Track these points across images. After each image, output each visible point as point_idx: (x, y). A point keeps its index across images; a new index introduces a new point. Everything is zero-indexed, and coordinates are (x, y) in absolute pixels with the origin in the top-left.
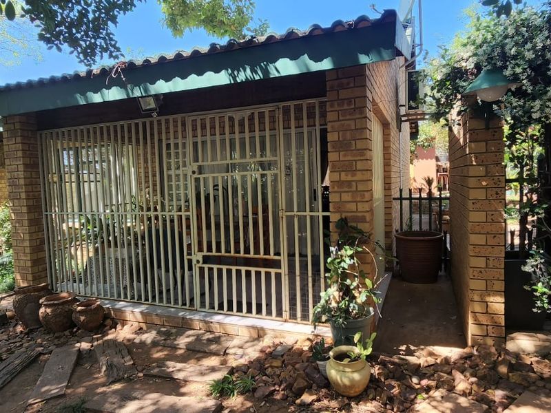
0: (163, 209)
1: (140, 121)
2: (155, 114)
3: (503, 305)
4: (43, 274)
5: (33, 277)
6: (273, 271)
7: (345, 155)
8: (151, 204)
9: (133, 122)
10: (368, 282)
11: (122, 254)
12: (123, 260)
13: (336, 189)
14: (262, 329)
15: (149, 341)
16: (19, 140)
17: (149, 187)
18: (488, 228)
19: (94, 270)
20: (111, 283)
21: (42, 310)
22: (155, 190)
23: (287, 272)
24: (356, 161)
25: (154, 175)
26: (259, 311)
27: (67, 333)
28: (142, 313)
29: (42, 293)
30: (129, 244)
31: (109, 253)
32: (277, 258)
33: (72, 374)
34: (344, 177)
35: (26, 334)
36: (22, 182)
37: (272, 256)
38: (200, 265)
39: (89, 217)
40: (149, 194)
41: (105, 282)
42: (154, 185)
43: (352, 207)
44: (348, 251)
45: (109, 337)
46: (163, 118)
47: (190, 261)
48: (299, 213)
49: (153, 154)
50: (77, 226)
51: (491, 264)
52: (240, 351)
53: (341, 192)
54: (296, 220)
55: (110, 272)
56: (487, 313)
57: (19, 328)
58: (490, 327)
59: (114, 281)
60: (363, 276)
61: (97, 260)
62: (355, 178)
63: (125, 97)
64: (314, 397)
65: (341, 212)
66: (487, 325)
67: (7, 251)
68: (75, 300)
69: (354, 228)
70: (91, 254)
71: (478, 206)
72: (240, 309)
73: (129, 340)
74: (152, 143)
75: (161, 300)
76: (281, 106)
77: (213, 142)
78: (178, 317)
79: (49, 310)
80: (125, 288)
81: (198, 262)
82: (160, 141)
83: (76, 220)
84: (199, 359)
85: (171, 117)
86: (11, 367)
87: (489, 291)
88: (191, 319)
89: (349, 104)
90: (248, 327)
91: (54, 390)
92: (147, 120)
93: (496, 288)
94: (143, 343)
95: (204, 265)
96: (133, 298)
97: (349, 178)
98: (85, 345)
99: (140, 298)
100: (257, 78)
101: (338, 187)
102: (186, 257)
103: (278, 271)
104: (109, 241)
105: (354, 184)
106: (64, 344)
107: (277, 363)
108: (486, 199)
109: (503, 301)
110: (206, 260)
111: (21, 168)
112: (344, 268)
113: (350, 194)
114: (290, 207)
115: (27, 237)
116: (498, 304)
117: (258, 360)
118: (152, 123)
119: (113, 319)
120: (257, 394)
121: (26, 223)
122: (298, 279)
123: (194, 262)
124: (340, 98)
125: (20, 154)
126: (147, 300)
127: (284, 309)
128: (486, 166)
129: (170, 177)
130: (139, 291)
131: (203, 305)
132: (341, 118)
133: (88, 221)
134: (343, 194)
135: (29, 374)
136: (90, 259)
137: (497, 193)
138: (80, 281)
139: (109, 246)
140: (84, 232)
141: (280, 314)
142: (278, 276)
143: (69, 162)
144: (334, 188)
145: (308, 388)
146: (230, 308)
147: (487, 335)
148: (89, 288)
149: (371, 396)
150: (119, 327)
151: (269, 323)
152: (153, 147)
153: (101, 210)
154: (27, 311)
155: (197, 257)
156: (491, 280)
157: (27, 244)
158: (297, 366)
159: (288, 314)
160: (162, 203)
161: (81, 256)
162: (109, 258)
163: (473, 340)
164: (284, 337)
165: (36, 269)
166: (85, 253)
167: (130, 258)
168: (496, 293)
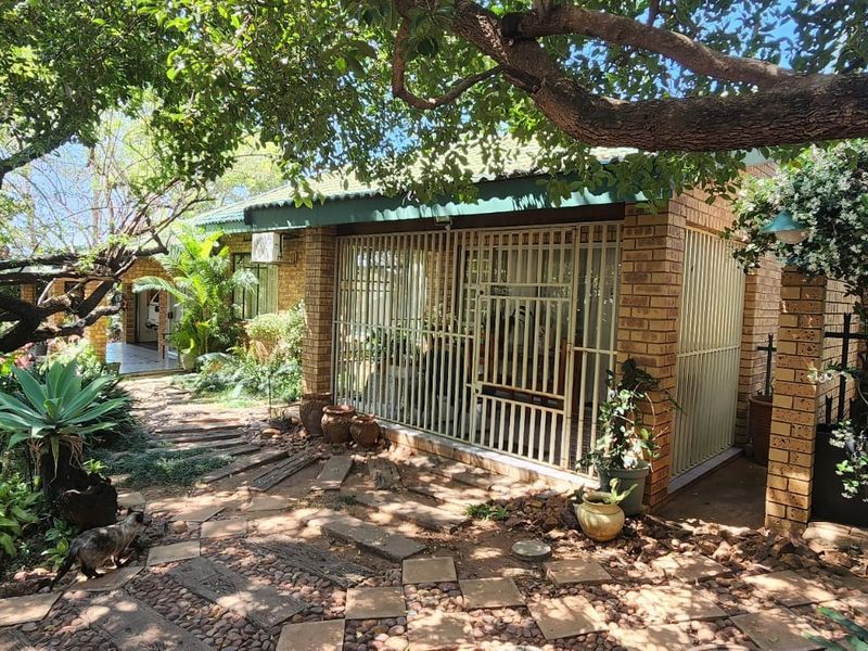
0: (455, 331)
1: (434, 233)
2: (448, 227)
3: (807, 485)
4: (326, 384)
5: (318, 386)
6: (555, 412)
7: (638, 289)
8: (443, 321)
9: (426, 234)
10: (645, 433)
11: (402, 374)
12: (403, 380)
13: (626, 326)
14: (536, 474)
15: (418, 465)
16: (320, 245)
17: (442, 302)
18: (796, 389)
19: (374, 386)
20: (389, 403)
21: (325, 418)
22: (448, 306)
23: (569, 416)
24: (650, 296)
25: (450, 288)
26: (536, 456)
27: (344, 445)
28: (415, 437)
29: (324, 402)
30: (411, 365)
31: (390, 370)
32: (559, 397)
33: (347, 476)
34: (635, 314)
35: (308, 439)
36: (318, 288)
37: (555, 395)
38: (479, 395)
39: (375, 330)
40: (442, 310)
41: (383, 402)
42: (449, 300)
43: (642, 347)
44: (625, 395)
45: (381, 455)
46: (456, 232)
47: (469, 389)
48: (589, 350)
49: (451, 262)
50: (363, 339)
51: (796, 432)
52: (505, 490)
53: (631, 330)
54: (584, 357)
55: (389, 391)
56: (787, 490)
57: (302, 434)
58: (789, 509)
59: (392, 401)
60: (639, 425)
61: (378, 376)
62: (646, 316)
63: (417, 216)
64: (562, 534)
65: (629, 353)
66: (786, 506)
67: (290, 360)
68: (354, 413)
69: (641, 372)
70: (373, 370)
71: (785, 361)
72: (515, 450)
73: (400, 461)
74: (451, 249)
75: (436, 429)
76: (579, 227)
77: (525, 252)
78: (450, 448)
79: (331, 419)
80: (402, 411)
81: (477, 391)
82: (459, 247)
83: (363, 333)
84: (464, 489)
85: (464, 231)
86: (297, 462)
87: (790, 464)
88: (462, 452)
89: (648, 232)
90: (519, 469)
91: (333, 483)
92: (441, 233)
93: (799, 462)
94: (411, 466)
95: (483, 396)
96: (408, 422)
97: (641, 316)
98: (358, 457)
99: (415, 424)
100: (539, 206)
101: (628, 324)
102: (465, 385)
103: (560, 412)
104: (392, 359)
105: (646, 322)
106: (340, 454)
107: (539, 504)
108: (796, 355)
109: (808, 479)
110: (487, 390)
111: (319, 273)
112: (619, 413)
113: (641, 333)
114: (579, 342)
115: (317, 344)
116: (801, 482)
117: (521, 498)
118: (445, 235)
119: (386, 440)
120: (507, 523)
121: (317, 330)
122: (581, 424)
123: (473, 391)
124: (639, 224)
125: (319, 259)
126: (422, 426)
127: (562, 456)
128: (799, 316)
129: (465, 291)
130: (415, 418)
131: (477, 440)
132: (637, 247)
133: (373, 335)
134: (633, 333)
135: (311, 471)
136: (372, 375)
137: (809, 349)
138: (360, 400)
139: (391, 363)
140: (368, 347)
141: (557, 461)
142: (560, 418)
143: (362, 263)
144: (623, 325)
145: (560, 527)
146: (505, 448)
147: (785, 518)
148: (367, 406)
149: (619, 545)
150: (392, 448)
151: (544, 469)
152: (451, 254)
153: (387, 324)
154: (310, 417)
155: (477, 385)
156: (795, 452)
157: (316, 351)
158: (556, 509)
159: (566, 462)
160: (455, 323)
161: (364, 371)
162: (390, 376)
163: (770, 521)
164: (554, 485)
165: (321, 377)
166: (367, 369)
167: (410, 379)
168: (800, 468)
